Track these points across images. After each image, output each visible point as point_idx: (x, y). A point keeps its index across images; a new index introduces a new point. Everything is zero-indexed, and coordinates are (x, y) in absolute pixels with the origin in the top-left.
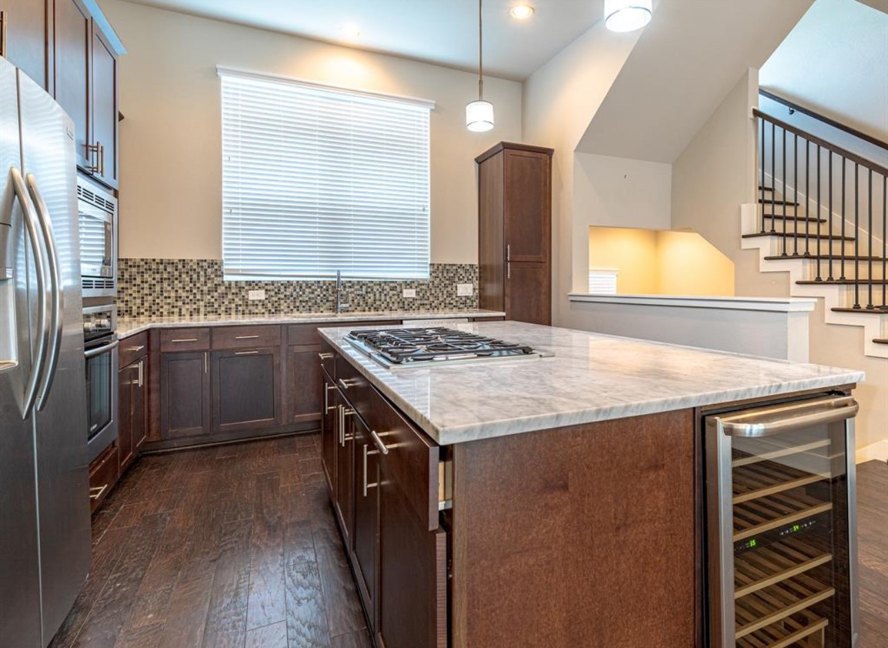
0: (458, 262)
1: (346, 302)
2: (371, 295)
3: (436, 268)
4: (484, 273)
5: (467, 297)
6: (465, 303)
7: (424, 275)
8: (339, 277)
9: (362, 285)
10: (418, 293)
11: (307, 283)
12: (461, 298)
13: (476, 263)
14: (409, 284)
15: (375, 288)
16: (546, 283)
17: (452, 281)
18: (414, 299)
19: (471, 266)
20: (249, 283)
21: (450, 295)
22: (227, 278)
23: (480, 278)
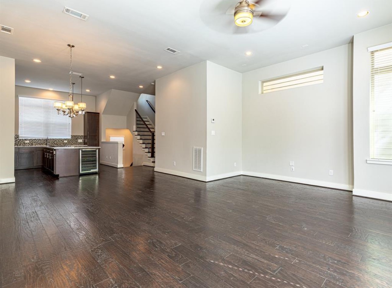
0: (78, 135)
1: (49, 143)
2: (56, 142)
3: (72, 136)
4: (85, 137)
5: (81, 142)
6: (80, 143)
7: (70, 137)
8: (48, 138)
9: (53, 140)
10: (68, 142)
11: (40, 139)
12: (79, 142)
13: (83, 135)
14: (66, 140)
15: (57, 140)
16: (98, 139)
17: (77, 139)
18: (67, 143)
19: (82, 136)
20: (25, 139)
21: (76, 142)
22: (20, 138)
23: (84, 138)
